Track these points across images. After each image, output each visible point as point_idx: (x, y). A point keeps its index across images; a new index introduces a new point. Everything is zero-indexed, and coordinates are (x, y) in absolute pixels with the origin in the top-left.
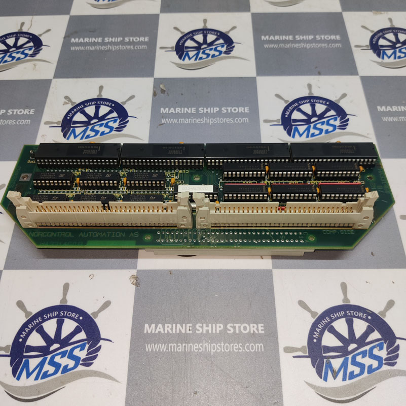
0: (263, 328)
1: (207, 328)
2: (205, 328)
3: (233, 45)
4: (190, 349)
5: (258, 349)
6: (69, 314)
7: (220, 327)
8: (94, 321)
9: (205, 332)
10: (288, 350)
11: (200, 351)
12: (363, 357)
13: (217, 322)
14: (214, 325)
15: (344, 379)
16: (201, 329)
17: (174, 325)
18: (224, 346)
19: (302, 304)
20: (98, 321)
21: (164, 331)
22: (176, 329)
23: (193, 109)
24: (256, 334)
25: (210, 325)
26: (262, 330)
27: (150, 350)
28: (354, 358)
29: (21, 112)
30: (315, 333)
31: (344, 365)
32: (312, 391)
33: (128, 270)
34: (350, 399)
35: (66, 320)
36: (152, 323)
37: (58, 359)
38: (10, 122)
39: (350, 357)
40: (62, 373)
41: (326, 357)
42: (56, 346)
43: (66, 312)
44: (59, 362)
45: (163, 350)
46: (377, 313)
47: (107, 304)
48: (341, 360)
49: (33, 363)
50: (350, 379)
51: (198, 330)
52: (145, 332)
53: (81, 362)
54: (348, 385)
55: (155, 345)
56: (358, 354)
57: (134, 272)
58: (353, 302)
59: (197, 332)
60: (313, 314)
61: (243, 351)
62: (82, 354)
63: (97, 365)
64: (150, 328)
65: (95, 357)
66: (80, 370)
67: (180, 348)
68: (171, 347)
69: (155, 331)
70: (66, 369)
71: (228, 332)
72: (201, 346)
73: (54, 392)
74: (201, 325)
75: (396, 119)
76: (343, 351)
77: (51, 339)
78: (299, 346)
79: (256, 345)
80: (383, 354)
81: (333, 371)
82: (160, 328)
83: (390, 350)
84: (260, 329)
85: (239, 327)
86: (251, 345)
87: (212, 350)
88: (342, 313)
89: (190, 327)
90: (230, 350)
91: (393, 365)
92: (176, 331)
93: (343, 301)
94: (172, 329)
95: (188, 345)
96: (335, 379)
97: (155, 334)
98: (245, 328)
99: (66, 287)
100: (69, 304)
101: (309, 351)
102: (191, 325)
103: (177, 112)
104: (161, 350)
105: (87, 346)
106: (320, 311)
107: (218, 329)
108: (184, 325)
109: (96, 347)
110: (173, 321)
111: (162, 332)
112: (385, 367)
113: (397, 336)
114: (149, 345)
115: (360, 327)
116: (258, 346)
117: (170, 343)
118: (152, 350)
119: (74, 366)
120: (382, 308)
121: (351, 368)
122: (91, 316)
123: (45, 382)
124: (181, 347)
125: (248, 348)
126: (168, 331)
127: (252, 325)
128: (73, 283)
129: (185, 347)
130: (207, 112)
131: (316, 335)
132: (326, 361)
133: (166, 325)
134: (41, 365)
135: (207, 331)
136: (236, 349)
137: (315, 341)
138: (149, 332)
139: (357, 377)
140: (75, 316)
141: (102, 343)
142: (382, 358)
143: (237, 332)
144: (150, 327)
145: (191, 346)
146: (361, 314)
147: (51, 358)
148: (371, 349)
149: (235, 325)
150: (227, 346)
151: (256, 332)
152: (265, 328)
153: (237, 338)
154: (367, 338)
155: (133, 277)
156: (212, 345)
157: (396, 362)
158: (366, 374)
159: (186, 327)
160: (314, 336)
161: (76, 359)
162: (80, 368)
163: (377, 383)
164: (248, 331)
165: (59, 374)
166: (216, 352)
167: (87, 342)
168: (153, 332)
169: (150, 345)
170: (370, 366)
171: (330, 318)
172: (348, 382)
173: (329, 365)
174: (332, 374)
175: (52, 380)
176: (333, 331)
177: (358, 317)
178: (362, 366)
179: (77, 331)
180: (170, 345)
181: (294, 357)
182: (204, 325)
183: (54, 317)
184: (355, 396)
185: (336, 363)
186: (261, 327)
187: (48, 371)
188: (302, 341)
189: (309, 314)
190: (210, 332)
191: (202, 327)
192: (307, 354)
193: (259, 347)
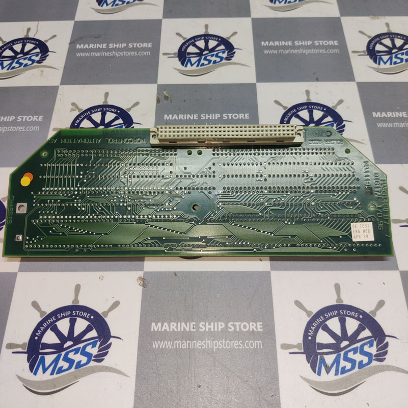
0: (261, 327)
1: (209, 327)
2: (208, 326)
3: (234, 51)
4: (194, 346)
5: (257, 346)
6: (81, 314)
7: (221, 325)
8: (104, 320)
9: (207, 330)
10: (285, 347)
11: (203, 348)
12: (354, 353)
13: (218, 321)
14: (216, 323)
15: (336, 374)
17: (179, 324)
18: (225, 343)
19: (298, 304)
21: (170, 329)
22: (181, 327)
23: (195, 115)
24: (255, 332)
25: (212, 323)
26: (260, 328)
27: (157, 347)
28: (346, 354)
29: (30, 118)
30: (310, 331)
31: (337, 361)
32: (307, 384)
33: (135, 272)
34: (341, 392)
35: (78, 319)
36: (158, 322)
37: (71, 356)
38: (20, 128)
39: (342, 353)
40: (75, 369)
41: (320, 354)
42: (69, 343)
43: (78, 312)
44: (73, 358)
45: (169, 347)
46: (368, 312)
47: (116, 304)
48: (334, 356)
49: (49, 359)
50: (342, 373)
51: (202, 328)
52: (152, 330)
53: (93, 358)
55: (161, 342)
56: (350, 351)
57: (141, 274)
58: (346, 302)
59: (200, 330)
60: (308, 313)
62: (94, 351)
63: (108, 361)
64: (156, 326)
65: (106, 354)
66: (92, 365)
67: (185, 345)
68: (176, 344)
69: (161, 329)
70: (79, 365)
71: (229, 330)
72: (204, 343)
73: (69, 386)
74: (204, 323)
75: (390, 125)
76: (336, 348)
77: (65, 337)
78: (295, 344)
79: (255, 342)
80: (373, 350)
81: (326, 366)
82: (166, 327)
83: (380, 347)
84: (259, 327)
85: (240, 325)
86: (250, 342)
87: (214, 347)
88: (336, 312)
89: (193, 325)
91: (382, 360)
92: (181, 329)
93: (337, 301)
94: (177, 327)
96: (328, 373)
98: (245, 327)
99: (78, 288)
100: (81, 304)
101: (304, 348)
102: (194, 323)
103: (180, 119)
104: (167, 347)
105: (98, 343)
106: (315, 311)
108: (188, 324)
110: (178, 320)
111: (168, 330)
112: (374, 363)
113: (386, 334)
114: (156, 342)
115: (352, 325)
117: (176, 340)
118: (159, 347)
119: (87, 362)
120: (373, 308)
121: (343, 363)
122: (102, 315)
123: (60, 377)
124: (185, 344)
125: (248, 345)
126: (173, 329)
127: (251, 324)
128: (84, 285)
129: (189, 344)
130: (209, 118)
131: (311, 333)
132: (320, 357)
133: (172, 324)
134: (56, 361)
137: (310, 338)
138: (156, 330)
139: (348, 372)
140: (87, 315)
141: (112, 340)
142: (372, 354)
143: (238, 330)
144: (156, 325)
145: (194, 343)
146: (353, 314)
147: (65, 354)
148: (362, 346)
149: (235, 323)
151: (255, 330)
152: (264, 326)
153: (238, 335)
154: (358, 336)
155: (140, 278)
156: (214, 342)
157: (385, 359)
158: (356, 369)
159: (190, 325)
160: (309, 334)
161: (89, 355)
162: (92, 364)
163: (367, 378)
164: (247, 329)
165: (73, 369)
166: (218, 349)
168: (160, 330)
169: (157, 342)
170: (361, 362)
171: (325, 317)
172: (340, 376)
173: (323, 361)
174: (326, 369)
175: (66, 374)
177: (350, 316)
178: (353, 362)
179: (88, 329)
180: (175, 342)
181: (290, 353)
182: (207, 323)
183: (67, 317)
184: (346, 389)
185: (329, 359)
186: (260, 325)
187: (62, 367)
188: (297, 338)
189: (304, 314)
190: (212, 330)
191: (205, 326)
192: (303, 351)
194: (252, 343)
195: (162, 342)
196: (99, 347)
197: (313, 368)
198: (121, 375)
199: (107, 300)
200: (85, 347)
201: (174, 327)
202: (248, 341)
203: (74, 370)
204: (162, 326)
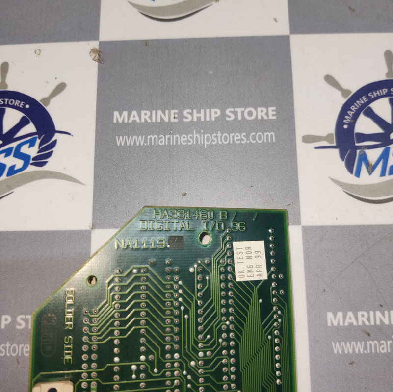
0: (274, 113)
1: (198, 115)
2: (196, 115)
4: (177, 141)
5: (267, 139)
6: (12, 102)
7: (216, 113)
9: (195, 119)
10: (308, 139)
11: (189, 143)
13: (212, 106)
14: (208, 111)
15: (383, 174)
16: (190, 117)
17: (154, 112)
18: (221, 137)
19: (330, 80)
20: (50, 109)
21: (140, 119)
24: (266, 120)
25: (202, 111)
26: (273, 115)
27: (123, 144)
30: (346, 117)
32: (339, 189)
40: (7, 176)
44: (4, 163)
47: (61, 88)
48: (379, 151)
51: (187, 118)
52: (115, 121)
53: (31, 161)
54: (387, 181)
55: (128, 138)
57: (95, 44)
59: (185, 120)
60: (345, 92)
61: (247, 142)
62: (33, 152)
63: (52, 164)
64: (121, 116)
67: (163, 141)
68: (151, 139)
69: (128, 119)
71: (227, 119)
72: (191, 137)
74: (190, 111)
78: (324, 134)
79: (265, 134)
82: (134, 116)
84: (271, 113)
85: (243, 112)
86: (258, 134)
87: (206, 142)
88: (385, 91)
89: (175, 113)
90: (229, 142)
94: (151, 117)
95: (173, 137)
97: (128, 124)
98: (250, 113)
102: (176, 111)
104: (138, 144)
105: (38, 141)
106: (354, 89)
107: (214, 116)
109: (50, 142)
111: (138, 121)
114: (121, 137)
116: (267, 135)
118: (125, 143)
124: (163, 139)
125: (254, 139)
126: (145, 119)
129: (169, 139)
131: (348, 119)
132: (360, 152)
135: (199, 118)
136: (237, 140)
140: (19, 104)
141: (57, 136)
143: (240, 118)
144: (120, 114)
145: (177, 138)
149: (236, 109)
150: (226, 137)
151: (265, 117)
152: (278, 112)
153: (240, 126)
155: (94, 50)
156: (206, 136)
161: (25, 158)
162: (31, 168)
166: (211, 145)
167: (37, 136)
168: (126, 121)
169: (123, 138)
171: (369, 97)
173: (364, 158)
174: (367, 168)
176: (371, 114)
179: (23, 123)
180: (149, 137)
181: (316, 148)
182: (195, 111)
185: (373, 155)
186: (273, 111)
190: (202, 119)
191: (192, 114)
192: (334, 144)
193: (269, 136)
194: (260, 135)
195: (130, 137)
196: (40, 145)
197: (350, 167)
198: (72, 183)
199: (47, 83)
200: (19, 146)
201: (147, 117)
202: (254, 134)
203: (6, 178)
204: (129, 116)
